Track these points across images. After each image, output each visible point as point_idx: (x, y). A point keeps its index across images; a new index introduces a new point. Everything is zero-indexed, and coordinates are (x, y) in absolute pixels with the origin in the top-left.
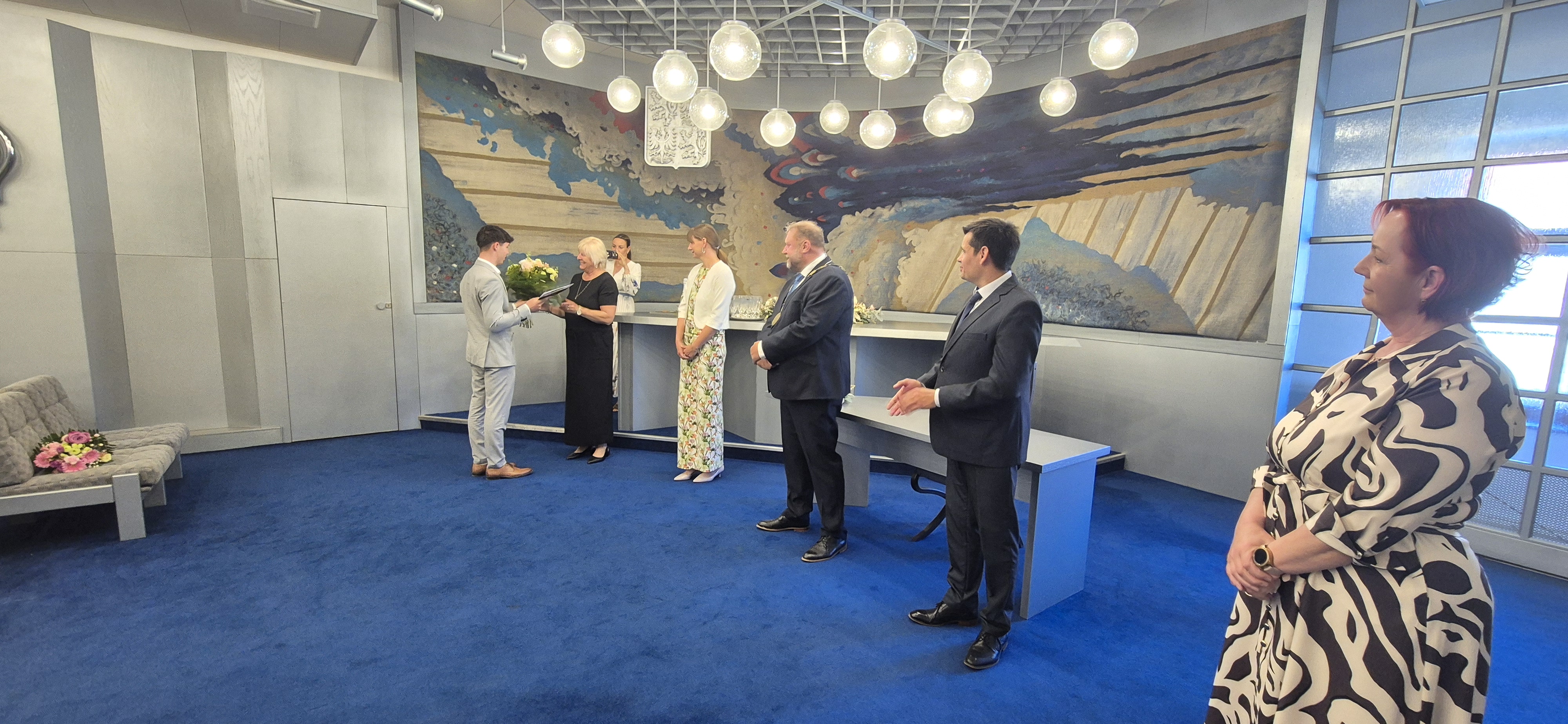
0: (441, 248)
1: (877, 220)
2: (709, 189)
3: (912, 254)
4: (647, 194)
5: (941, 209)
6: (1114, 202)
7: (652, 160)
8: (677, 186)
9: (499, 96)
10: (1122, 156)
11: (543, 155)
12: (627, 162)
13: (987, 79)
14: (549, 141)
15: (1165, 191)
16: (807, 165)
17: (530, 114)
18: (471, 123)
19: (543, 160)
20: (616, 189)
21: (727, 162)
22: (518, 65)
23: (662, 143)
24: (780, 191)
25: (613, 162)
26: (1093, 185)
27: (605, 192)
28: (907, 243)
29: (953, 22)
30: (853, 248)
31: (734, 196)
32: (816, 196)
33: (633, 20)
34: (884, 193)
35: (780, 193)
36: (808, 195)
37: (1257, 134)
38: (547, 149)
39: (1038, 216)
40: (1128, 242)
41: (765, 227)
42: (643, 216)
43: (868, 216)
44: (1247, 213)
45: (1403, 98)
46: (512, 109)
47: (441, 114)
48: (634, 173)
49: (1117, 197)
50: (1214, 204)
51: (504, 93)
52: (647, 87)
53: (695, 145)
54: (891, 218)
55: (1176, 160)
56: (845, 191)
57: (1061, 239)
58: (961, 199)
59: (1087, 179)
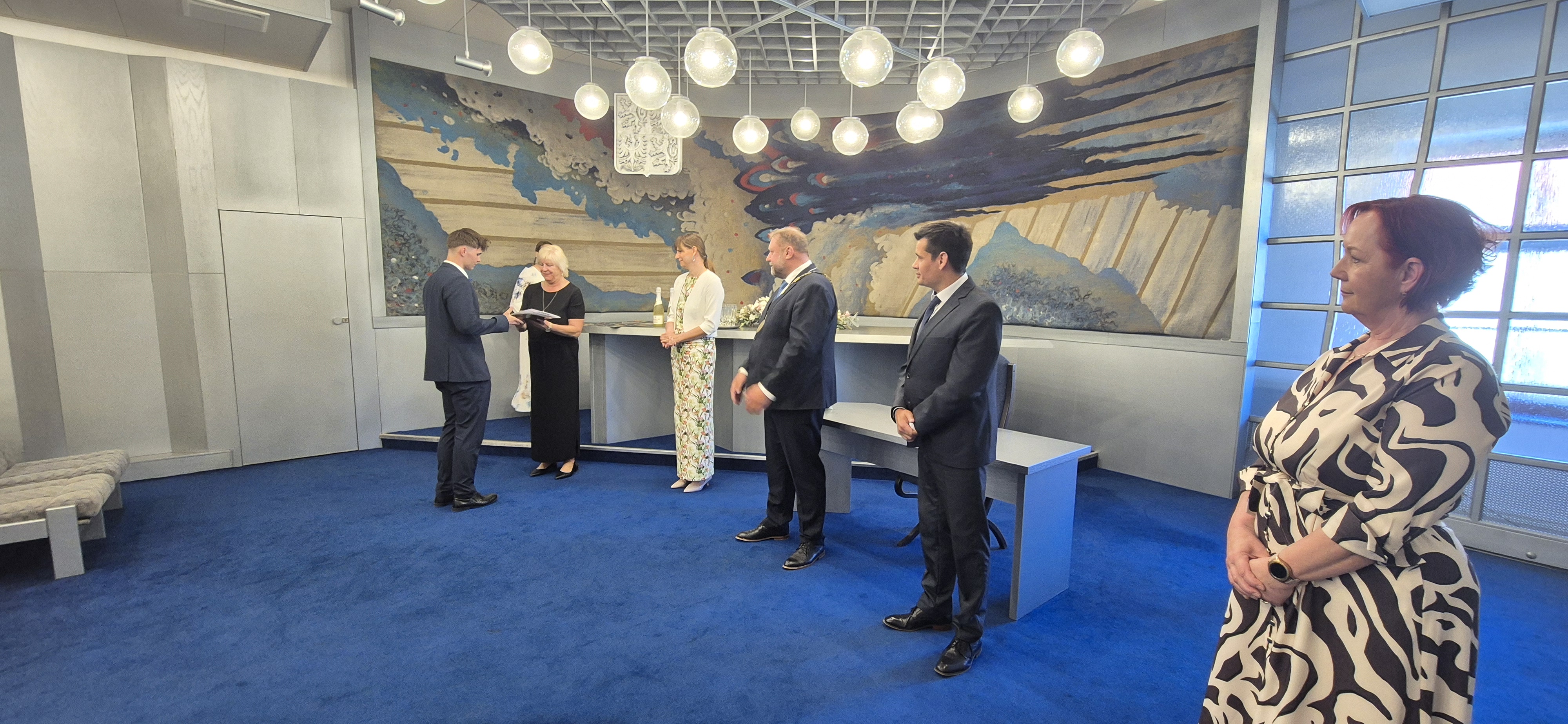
0: (401, 261)
1: (848, 226)
2: (679, 196)
3: (884, 260)
4: (615, 202)
5: (912, 214)
6: (1080, 205)
7: (623, 167)
8: (646, 194)
9: (460, 103)
10: (1087, 161)
11: (507, 163)
12: (594, 170)
13: (961, 87)
14: (513, 149)
15: (1129, 195)
16: (777, 172)
17: (493, 122)
18: (431, 131)
19: (506, 168)
20: (584, 198)
21: (696, 169)
22: (482, 72)
23: (632, 150)
24: (750, 198)
25: (579, 170)
26: (1061, 190)
27: (572, 200)
28: (879, 248)
29: (923, 30)
30: (825, 254)
31: (704, 204)
32: (787, 202)
33: (600, 27)
34: (855, 199)
35: (751, 200)
36: (779, 201)
37: (1215, 139)
38: (511, 157)
39: (1007, 221)
40: (1094, 245)
41: (736, 235)
42: (611, 225)
43: (839, 222)
44: (1209, 216)
45: (1352, 105)
46: (473, 116)
47: (399, 121)
48: (601, 181)
49: (1084, 201)
50: (1178, 207)
51: (465, 100)
52: (615, 94)
53: (666, 153)
54: (862, 224)
55: (1139, 165)
56: (816, 198)
57: (1030, 242)
58: (931, 205)
59: (1053, 184)
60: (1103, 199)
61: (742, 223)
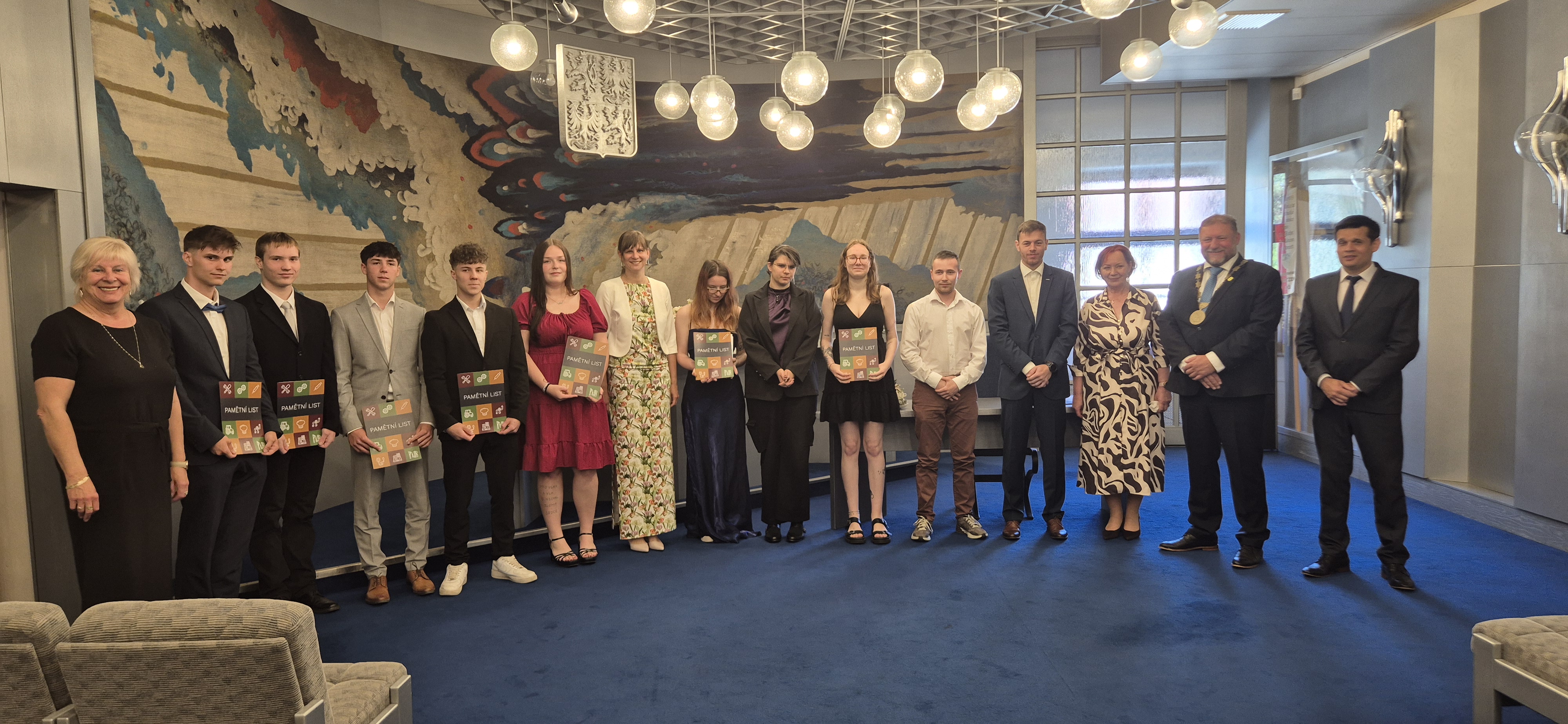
1: (610, 219)
2: (398, 168)
3: (658, 260)
5: (689, 207)
6: (884, 207)
7: (571, 143)
8: (361, 162)
10: (887, 165)
12: (303, 119)
14: (224, 77)
15: (930, 200)
16: (515, 143)
17: (203, 27)
18: (144, 36)
19: (222, 111)
20: (296, 164)
21: (415, 129)
23: (586, 122)
24: (484, 176)
26: (861, 190)
27: (284, 167)
30: (583, 254)
31: (427, 180)
32: (530, 183)
34: (616, 185)
35: (485, 179)
36: (521, 182)
37: (999, 158)
38: (224, 91)
39: (806, 218)
41: (470, 227)
42: (326, 209)
43: (598, 213)
44: (1001, 221)
46: (184, 15)
49: (887, 204)
50: (973, 213)
53: (621, 129)
54: (627, 217)
55: (936, 173)
56: (568, 180)
57: (835, 241)
58: (714, 197)
59: (854, 184)
60: (905, 204)
61: (477, 211)
